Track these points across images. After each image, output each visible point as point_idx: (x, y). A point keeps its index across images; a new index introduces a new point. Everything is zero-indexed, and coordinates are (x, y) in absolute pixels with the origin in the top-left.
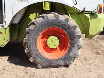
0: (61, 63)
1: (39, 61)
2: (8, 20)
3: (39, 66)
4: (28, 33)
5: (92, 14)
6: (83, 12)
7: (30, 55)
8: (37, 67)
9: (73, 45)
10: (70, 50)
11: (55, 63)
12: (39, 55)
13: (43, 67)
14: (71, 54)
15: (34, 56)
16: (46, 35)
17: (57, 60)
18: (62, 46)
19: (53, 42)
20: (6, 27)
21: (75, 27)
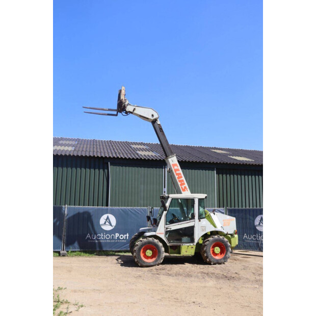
0: (223, 261)
1: (212, 260)
2: (196, 241)
3: (212, 264)
4: (206, 245)
5: (231, 235)
6: (227, 234)
7: (207, 257)
8: (210, 264)
9: (227, 251)
10: (226, 254)
11: (220, 262)
12: (212, 257)
13: (214, 264)
14: (227, 256)
15: (210, 257)
16: (214, 247)
17: (221, 259)
18: (222, 252)
19: (217, 250)
20: (195, 244)
21: (227, 241)
